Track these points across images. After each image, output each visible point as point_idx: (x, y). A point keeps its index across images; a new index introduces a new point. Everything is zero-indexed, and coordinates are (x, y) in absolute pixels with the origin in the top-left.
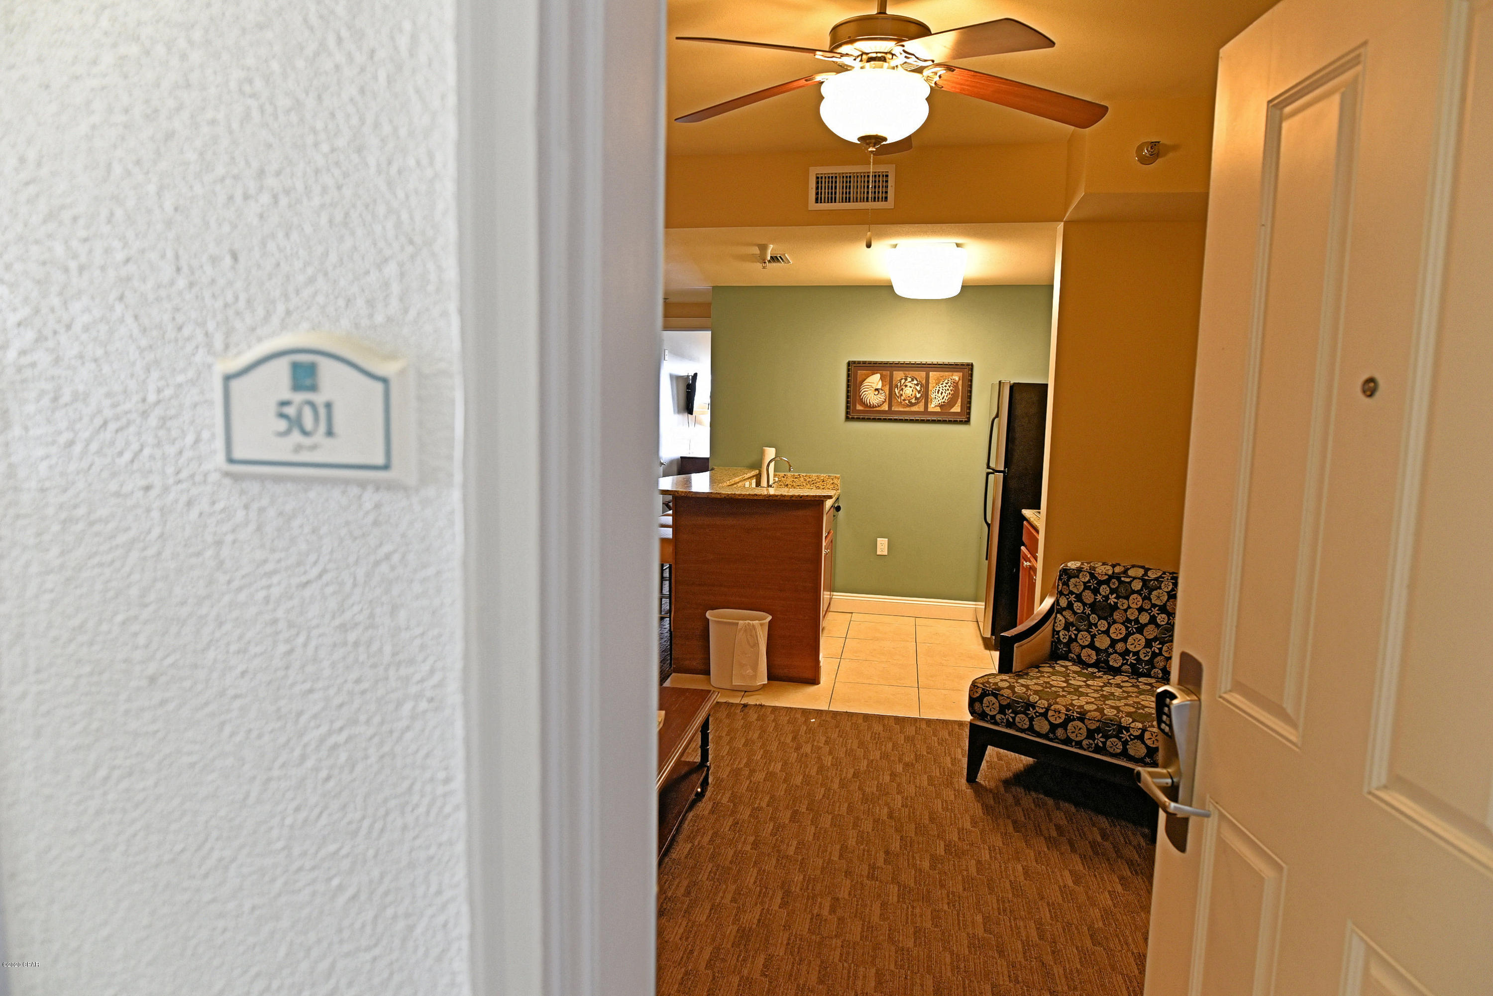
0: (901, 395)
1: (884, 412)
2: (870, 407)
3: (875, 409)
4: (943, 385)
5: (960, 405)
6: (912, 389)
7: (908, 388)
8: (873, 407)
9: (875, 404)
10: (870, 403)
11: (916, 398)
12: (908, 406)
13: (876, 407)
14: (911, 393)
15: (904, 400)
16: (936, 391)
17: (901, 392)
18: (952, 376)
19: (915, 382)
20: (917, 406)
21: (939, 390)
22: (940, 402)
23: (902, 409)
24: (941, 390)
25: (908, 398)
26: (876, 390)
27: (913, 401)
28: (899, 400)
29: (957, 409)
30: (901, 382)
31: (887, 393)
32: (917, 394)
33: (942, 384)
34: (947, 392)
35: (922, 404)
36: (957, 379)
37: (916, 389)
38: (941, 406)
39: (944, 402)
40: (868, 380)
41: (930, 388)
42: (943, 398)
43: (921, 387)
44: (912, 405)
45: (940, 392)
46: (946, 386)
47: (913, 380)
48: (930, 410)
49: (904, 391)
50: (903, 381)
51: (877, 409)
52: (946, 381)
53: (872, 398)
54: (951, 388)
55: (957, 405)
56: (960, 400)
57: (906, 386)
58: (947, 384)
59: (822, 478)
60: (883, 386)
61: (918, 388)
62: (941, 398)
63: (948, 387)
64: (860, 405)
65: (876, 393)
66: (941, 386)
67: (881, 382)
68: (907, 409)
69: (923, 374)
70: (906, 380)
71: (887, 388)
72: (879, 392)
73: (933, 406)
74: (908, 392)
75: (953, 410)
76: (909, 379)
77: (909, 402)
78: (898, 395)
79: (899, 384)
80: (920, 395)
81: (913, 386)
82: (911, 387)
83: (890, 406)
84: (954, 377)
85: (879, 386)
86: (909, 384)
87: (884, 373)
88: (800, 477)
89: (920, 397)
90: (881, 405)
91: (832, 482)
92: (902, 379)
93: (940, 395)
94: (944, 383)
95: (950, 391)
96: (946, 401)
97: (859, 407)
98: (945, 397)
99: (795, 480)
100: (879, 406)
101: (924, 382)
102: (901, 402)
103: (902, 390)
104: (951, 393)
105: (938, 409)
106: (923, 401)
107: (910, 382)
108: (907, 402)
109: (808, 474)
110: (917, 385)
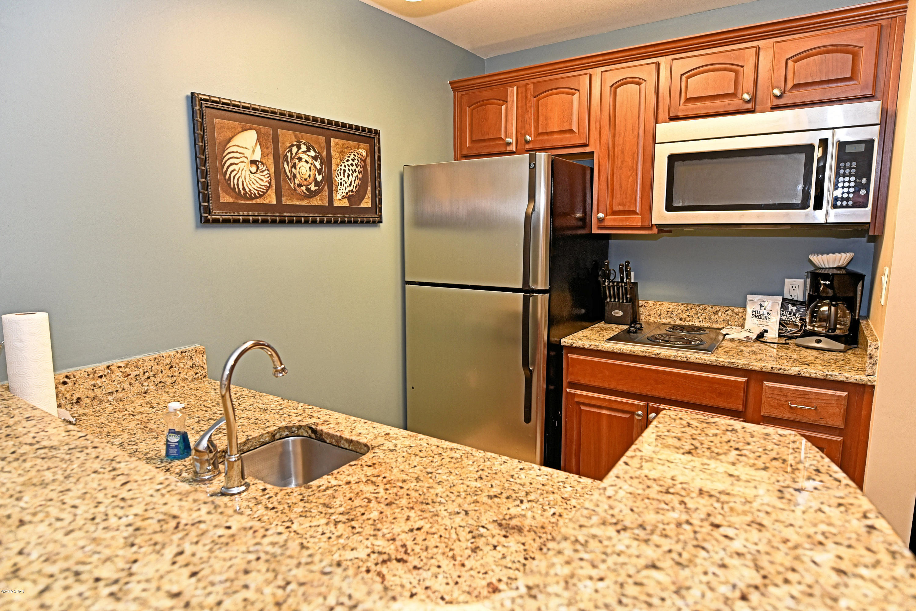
0: (295, 176)
1: (269, 207)
2: (245, 197)
3: (254, 202)
4: (350, 163)
5: (370, 196)
6: (309, 165)
7: (303, 163)
8: (251, 198)
9: (253, 191)
10: (244, 189)
11: (317, 184)
12: (306, 197)
13: (256, 198)
14: (309, 173)
15: (300, 185)
16: (342, 171)
17: (294, 170)
18: (358, 148)
19: (312, 153)
20: (318, 197)
21: (345, 171)
22: (347, 190)
23: (298, 203)
24: (347, 171)
25: (305, 183)
26: (253, 162)
27: (313, 188)
28: (292, 185)
29: (367, 203)
30: (291, 151)
31: (272, 170)
32: (317, 175)
33: (348, 161)
34: (355, 175)
35: (325, 193)
36: (364, 154)
37: (315, 166)
38: (349, 198)
39: (352, 191)
40: (237, 140)
41: (334, 167)
42: (350, 185)
43: (321, 162)
44: (311, 194)
45: (346, 174)
46: (352, 165)
47: (308, 150)
48: (336, 204)
49: (298, 167)
50: (295, 149)
51: (259, 201)
52: (352, 157)
53: (248, 179)
54: (359, 168)
55: (367, 196)
56: (369, 188)
57: (300, 159)
58: (353, 160)
59: (168, 361)
60: (263, 156)
61: (318, 164)
62: (348, 184)
63: (354, 167)
64: (228, 194)
65: (254, 169)
66: (346, 163)
67: (258, 146)
68: (305, 202)
69: (323, 139)
70: (299, 148)
71: (270, 161)
72: (258, 168)
73: (339, 197)
74: (303, 170)
75: (362, 205)
76: (304, 148)
77: (308, 189)
78: (289, 174)
79: (289, 154)
80: (321, 176)
81: (310, 160)
82: (307, 162)
83: (279, 197)
84: (360, 150)
85: (257, 156)
86: (304, 157)
87: (263, 129)
88: (112, 372)
89: (321, 181)
90: (264, 193)
91: (190, 363)
92: (293, 145)
93: (346, 179)
94: (350, 159)
95: (357, 173)
96: (354, 190)
97: (225, 198)
98: (353, 183)
99: (99, 382)
100: (261, 196)
101: (324, 154)
102: (295, 190)
103: (295, 165)
104: (360, 176)
105: (345, 203)
106: (326, 188)
107: (304, 152)
108: (304, 188)
109: (133, 359)
110: (315, 158)
